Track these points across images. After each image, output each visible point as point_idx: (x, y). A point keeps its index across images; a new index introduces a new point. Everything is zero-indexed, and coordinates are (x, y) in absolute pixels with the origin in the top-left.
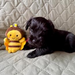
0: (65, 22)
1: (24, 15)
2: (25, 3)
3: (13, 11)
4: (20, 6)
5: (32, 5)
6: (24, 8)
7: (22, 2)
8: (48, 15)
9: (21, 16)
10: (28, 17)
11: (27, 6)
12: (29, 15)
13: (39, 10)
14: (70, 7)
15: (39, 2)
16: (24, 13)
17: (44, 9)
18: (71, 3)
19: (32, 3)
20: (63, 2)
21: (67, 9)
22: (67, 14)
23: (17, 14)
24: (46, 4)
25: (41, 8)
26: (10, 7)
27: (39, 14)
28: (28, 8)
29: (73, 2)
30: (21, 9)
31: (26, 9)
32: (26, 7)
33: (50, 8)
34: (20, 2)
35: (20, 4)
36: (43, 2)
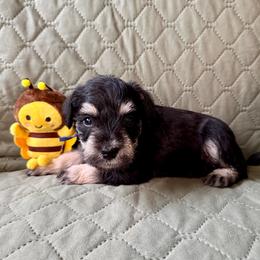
0: (188, 88)
1: (55, 65)
2: (59, 29)
3: (21, 54)
4: (45, 38)
5: (82, 34)
6: (57, 44)
7: (50, 25)
8: (133, 67)
9: (46, 68)
10: (70, 73)
11: (65, 37)
12: (72, 66)
13: (103, 51)
14: (203, 39)
15: (105, 27)
16: (55, 59)
17: (119, 47)
18: (207, 27)
19: (82, 30)
20: (182, 25)
21: (194, 48)
22: (193, 61)
23: (33, 62)
24: (125, 31)
25: (109, 45)
26: (11, 43)
27: (105, 62)
28: (69, 45)
29: (214, 24)
30: (48, 47)
31: (64, 48)
32: (62, 41)
33: (138, 45)
34: (45, 26)
35: (45, 31)
36: (115, 25)
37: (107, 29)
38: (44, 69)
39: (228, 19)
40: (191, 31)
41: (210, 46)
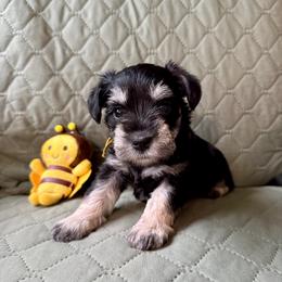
0: (209, 112)
2: (86, 58)
3: (50, 82)
4: (72, 67)
6: (84, 72)
7: (77, 54)
9: (74, 95)
11: (91, 66)
14: (224, 65)
16: (82, 87)
18: (226, 53)
19: (107, 57)
20: (203, 51)
21: (214, 73)
22: (214, 86)
23: (62, 90)
26: (41, 71)
28: (95, 73)
29: (233, 50)
30: (75, 76)
31: (90, 76)
32: (88, 69)
34: (72, 55)
35: (73, 60)
36: (139, 52)
37: (132, 57)
39: (247, 45)
40: (211, 57)
41: (231, 72)
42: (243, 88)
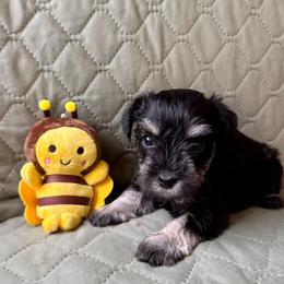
0: (230, 93)
1: (55, 66)
2: (58, 14)
3: (4, 51)
4: (38, 27)
5: (91, 21)
6: (56, 36)
7: (45, 9)
8: (160, 67)
9: (42, 71)
10: (76, 78)
11: (66, 26)
12: (78, 69)
13: (120, 46)
14: (247, 29)
15: (122, 12)
16: (55, 58)
17: (142, 39)
18: (251, 14)
19: (91, 16)
20: (221, 10)
21: (236, 42)
23: (23, 62)
24: (148, 18)
25: (129, 36)
27: (123, 62)
28: (72, 37)
30: (44, 41)
31: (67, 42)
32: (62, 31)
33: (166, 37)
34: (37, 10)
36: (136, 9)
37: (126, 15)
38: (39, 72)
40: (232, 20)
41: (255, 40)
42: (269, 62)
